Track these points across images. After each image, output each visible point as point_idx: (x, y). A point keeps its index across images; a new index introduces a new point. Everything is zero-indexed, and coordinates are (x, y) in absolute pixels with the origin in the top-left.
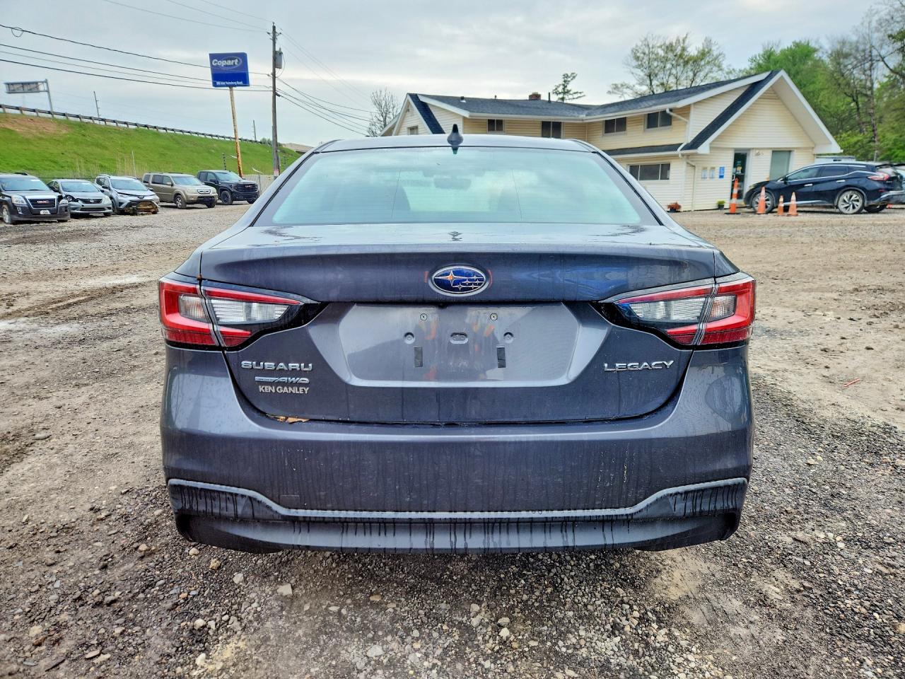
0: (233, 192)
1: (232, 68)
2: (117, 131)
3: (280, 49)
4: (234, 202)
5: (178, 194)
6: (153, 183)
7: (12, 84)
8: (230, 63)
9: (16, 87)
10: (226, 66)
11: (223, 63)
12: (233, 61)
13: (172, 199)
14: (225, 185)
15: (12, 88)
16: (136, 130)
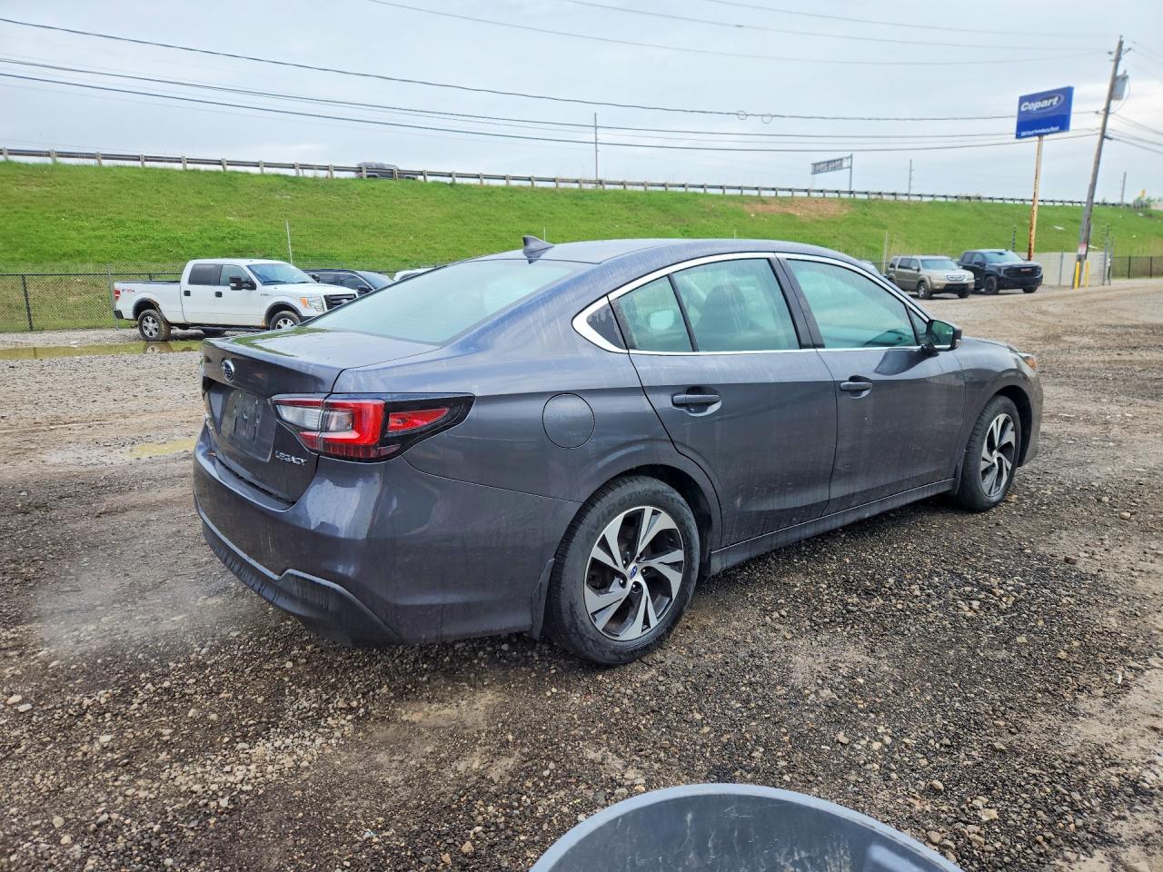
0: (1003, 278)
1: (1050, 109)
2: (907, 205)
3: (1125, 72)
4: (1001, 291)
5: (922, 281)
6: (899, 267)
7: (819, 164)
8: (1046, 103)
9: (822, 166)
10: (1040, 108)
11: (1034, 106)
12: (1050, 101)
13: (915, 287)
14: (993, 269)
15: (817, 168)
16: (930, 203)
